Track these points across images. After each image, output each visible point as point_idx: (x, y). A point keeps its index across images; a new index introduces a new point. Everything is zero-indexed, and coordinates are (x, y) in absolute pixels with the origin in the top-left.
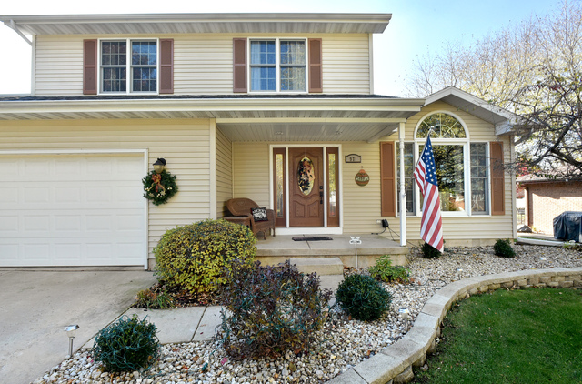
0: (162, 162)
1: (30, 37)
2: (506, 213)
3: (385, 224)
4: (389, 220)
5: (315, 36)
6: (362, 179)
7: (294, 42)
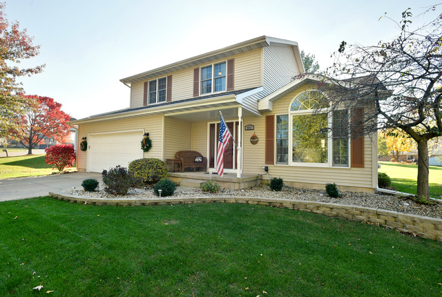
0: (148, 134)
1: (130, 85)
2: (365, 166)
3: (266, 169)
4: (270, 166)
5: (230, 58)
6: (254, 140)
7: (220, 64)
